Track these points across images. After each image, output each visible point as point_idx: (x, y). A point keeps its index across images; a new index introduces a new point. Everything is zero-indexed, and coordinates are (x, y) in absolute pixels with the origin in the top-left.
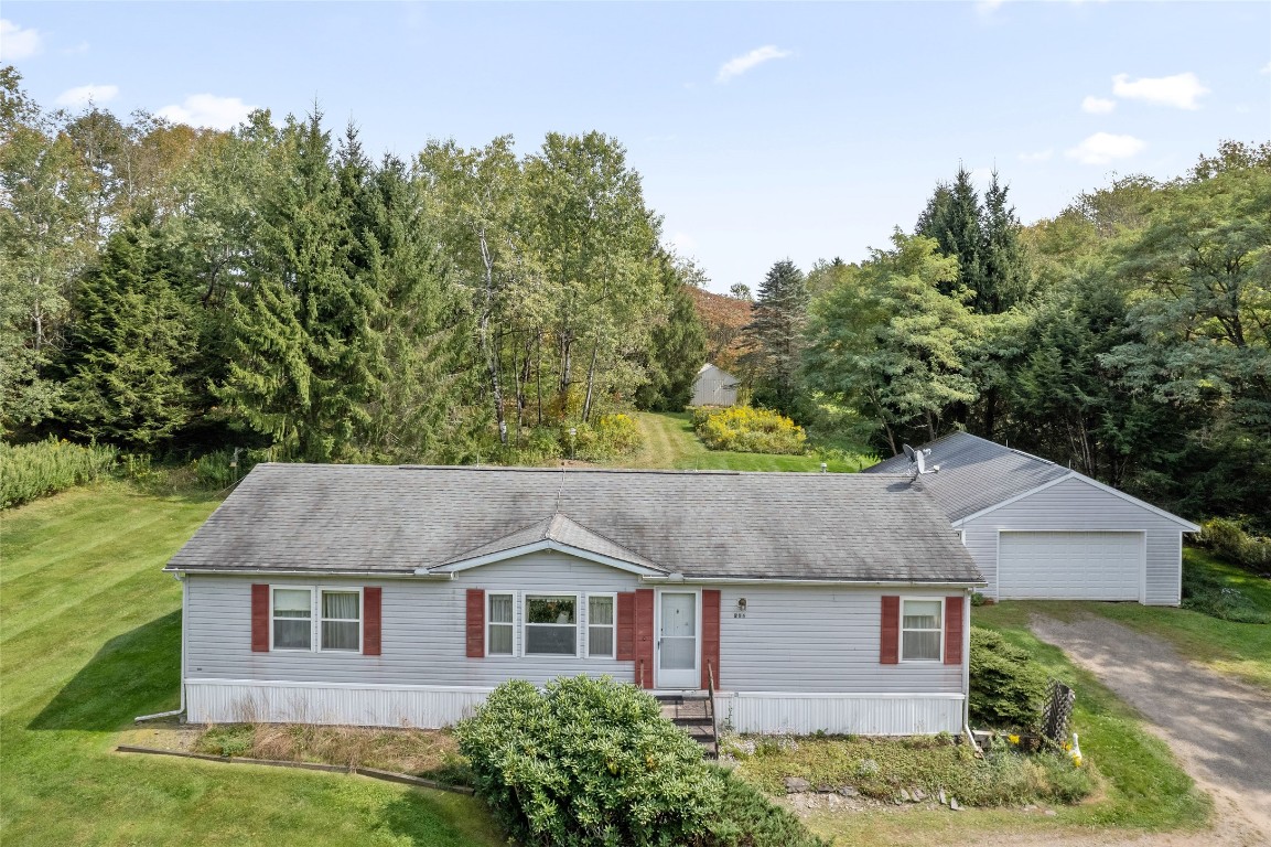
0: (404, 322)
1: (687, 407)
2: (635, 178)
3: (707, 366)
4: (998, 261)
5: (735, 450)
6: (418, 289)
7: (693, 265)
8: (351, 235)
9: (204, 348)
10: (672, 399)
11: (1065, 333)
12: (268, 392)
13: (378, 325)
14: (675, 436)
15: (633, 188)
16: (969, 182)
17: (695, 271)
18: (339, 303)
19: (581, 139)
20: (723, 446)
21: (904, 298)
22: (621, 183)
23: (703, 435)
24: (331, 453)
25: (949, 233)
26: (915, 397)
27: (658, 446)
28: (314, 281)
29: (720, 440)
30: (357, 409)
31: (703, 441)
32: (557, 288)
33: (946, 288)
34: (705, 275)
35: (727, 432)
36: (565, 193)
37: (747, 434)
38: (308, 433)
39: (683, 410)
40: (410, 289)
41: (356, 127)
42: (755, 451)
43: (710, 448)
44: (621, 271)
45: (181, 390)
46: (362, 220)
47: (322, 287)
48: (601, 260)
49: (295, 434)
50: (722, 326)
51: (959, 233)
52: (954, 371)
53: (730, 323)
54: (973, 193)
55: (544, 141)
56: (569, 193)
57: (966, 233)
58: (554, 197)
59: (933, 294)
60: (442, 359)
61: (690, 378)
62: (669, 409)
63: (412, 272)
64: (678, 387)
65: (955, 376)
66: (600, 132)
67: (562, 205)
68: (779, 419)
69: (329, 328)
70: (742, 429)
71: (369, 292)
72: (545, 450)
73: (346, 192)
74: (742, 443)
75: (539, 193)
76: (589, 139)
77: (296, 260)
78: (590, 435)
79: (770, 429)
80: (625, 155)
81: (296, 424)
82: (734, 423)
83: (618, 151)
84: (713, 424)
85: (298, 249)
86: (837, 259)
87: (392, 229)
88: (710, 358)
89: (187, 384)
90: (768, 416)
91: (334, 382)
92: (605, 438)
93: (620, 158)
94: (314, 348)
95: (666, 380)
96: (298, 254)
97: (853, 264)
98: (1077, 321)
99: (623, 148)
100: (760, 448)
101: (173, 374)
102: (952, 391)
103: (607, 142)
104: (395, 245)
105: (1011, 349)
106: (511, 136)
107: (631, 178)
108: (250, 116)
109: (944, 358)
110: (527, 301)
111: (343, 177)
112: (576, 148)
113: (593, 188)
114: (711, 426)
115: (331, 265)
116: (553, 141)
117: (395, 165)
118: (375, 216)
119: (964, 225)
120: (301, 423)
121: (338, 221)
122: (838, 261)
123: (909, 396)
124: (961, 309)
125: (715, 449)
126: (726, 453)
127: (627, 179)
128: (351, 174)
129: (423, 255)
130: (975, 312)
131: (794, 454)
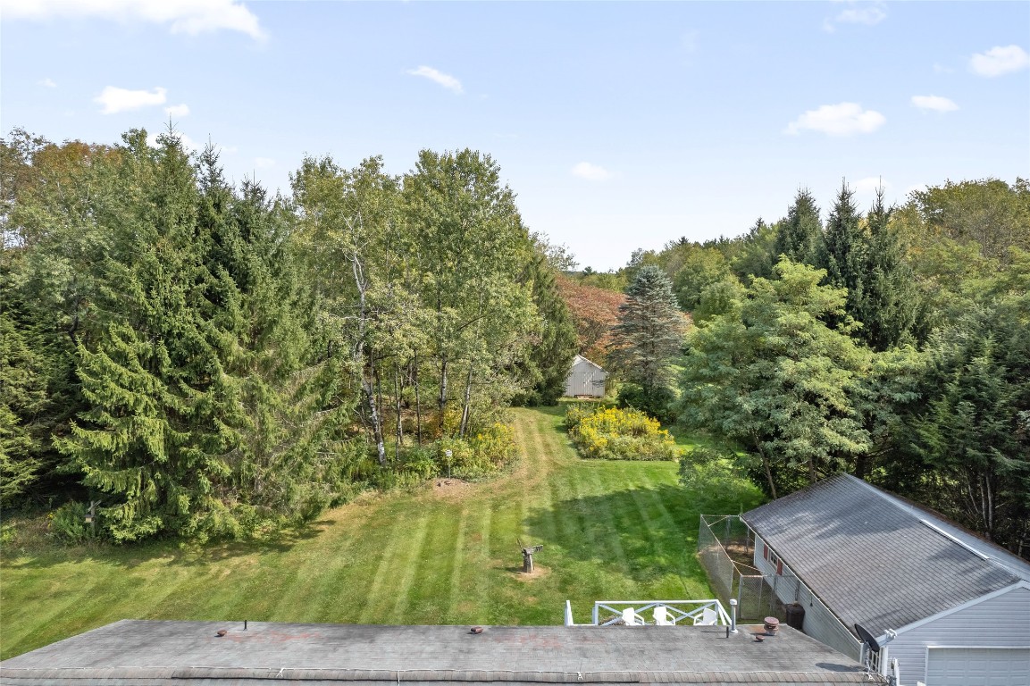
0: (266, 364)
1: (561, 399)
2: (508, 195)
3: (578, 359)
4: (882, 288)
5: (606, 457)
6: (277, 331)
7: (563, 251)
8: (207, 272)
9: (54, 395)
10: (546, 396)
11: (977, 383)
12: (117, 449)
13: (238, 369)
14: (549, 440)
15: (506, 206)
16: (851, 202)
17: (565, 256)
18: (194, 348)
19: (454, 157)
20: (595, 454)
21: (792, 336)
22: (495, 201)
23: (576, 439)
24: (189, 509)
25: (832, 257)
26: (803, 444)
27: (532, 452)
28: (167, 325)
29: (592, 449)
30: (215, 463)
31: (576, 445)
32: (429, 314)
33: (831, 320)
34: (574, 260)
35: (598, 439)
36: (436, 216)
37: (617, 439)
38: (167, 485)
39: (557, 403)
40: (270, 328)
41: (216, 151)
42: (626, 458)
43: (583, 457)
44: (494, 294)
45: (28, 441)
46: (219, 257)
47: (175, 331)
48: (474, 282)
49: (152, 487)
50: (592, 322)
51: (842, 258)
52: (842, 415)
53: (599, 319)
54: (856, 213)
55: (418, 159)
56: (441, 215)
57: (849, 257)
58: (425, 220)
59: (820, 328)
60: (309, 399)
61: (562, 375)
62: (543, 404)
63: (272, 311)
64: (551, 383)
65: (845, 420)
66: (473, 150)
67: (434, 229)
68: (646, 421)
69: (184, 375)
70: (613, 436)
71: (226, 338)
72: (422, 473)
73: (205, 222)
74: (611, 449)
75: (413, 215)
76: (462, 157)
77: (146, 303)
78: (466, 452)
79: (639, 432)
80: (499, 174)
81: (152, 477)
82: (604, 428)
83: (492, 169)
84: (585, 430)
85: (148, 291)
86: (683, 239)
87: (250, 265)
88: (582, 351)
89: (34, 436)
90: (637, 418)
91: (189, 434)
92: (481, 452)
93: (493, 177)
94: (169, 398)
95: (541, 377)
96: (149, 296)
97: (697, 244)
98: (992, 371)
99: (497, 165)
100: (629, 454)
101: (21, 424)
102: (845, 440)
103: (481, 159)
104: (254, 283)
105: (908, 393)
106: (380, 158)
107: (505, 196)
108: (124, 137)
109: (833, 400)
110: (398, 334)
111: (203, 207)
112: (449, 167)
113: (466, 209)
114: (584, 433)
115: (186, 307)
116: (427, 158)
117: (256, 193)
118: (231, 251)
119: (846, 248)
120: (158, 475)
121: (193, 256)
122: (684, 241)
123: (796, 442)
124: (848, 343)
125: (587, 457)
126: (598, 461)
127: (501, 197)
128: (210, 204)
129: (284, 291)
130: (860, 345)
131: (662, 460)
